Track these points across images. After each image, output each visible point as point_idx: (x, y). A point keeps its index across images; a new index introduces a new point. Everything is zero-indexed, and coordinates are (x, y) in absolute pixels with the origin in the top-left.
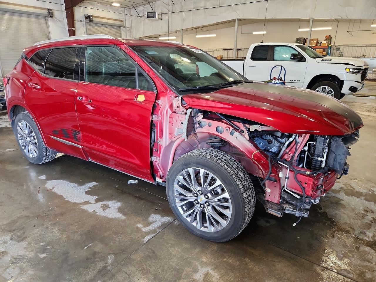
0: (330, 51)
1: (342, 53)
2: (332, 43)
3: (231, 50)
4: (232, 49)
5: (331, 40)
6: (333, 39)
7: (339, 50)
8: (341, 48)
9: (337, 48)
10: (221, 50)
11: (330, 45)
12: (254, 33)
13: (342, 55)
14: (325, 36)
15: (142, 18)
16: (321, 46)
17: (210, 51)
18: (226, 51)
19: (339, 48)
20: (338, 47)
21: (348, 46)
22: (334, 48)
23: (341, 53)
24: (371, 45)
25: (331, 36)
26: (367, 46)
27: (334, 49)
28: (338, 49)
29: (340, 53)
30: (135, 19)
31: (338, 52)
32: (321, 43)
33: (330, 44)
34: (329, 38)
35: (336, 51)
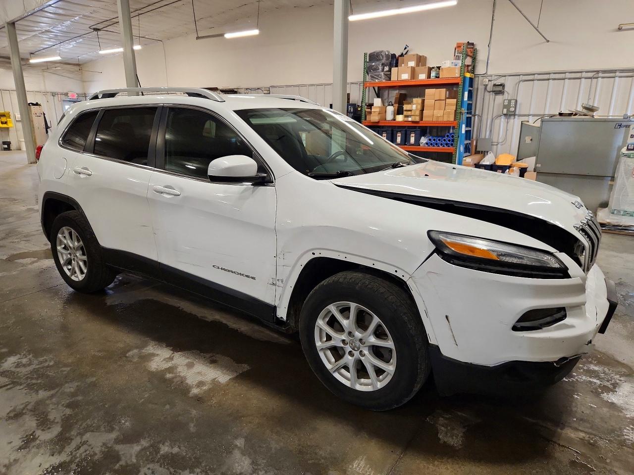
0: (466, 94)
1: (513, 103)
2: (480, 69)
5: (474, 59)
6: (481, 56)
7: (501, 92)
8: (510, 84)
9: (495, 85)
11: (468, 75)
12: (228, 36)
13: (512, 109)
14: (455, 46)
16: (438, 77)
19: (502, 85)
20: (498, 82)
21: (530, 78)
22: (486, 85)
23: (510, 101)
24: (611, 73)
25: (473, 44)
26: (596, 74)
27: (486, 89)
28: (499, 90)
29: (506, 103)
31: (499, 98)
32: (439, 68)
34: (469, 51)
35: (492, 95)
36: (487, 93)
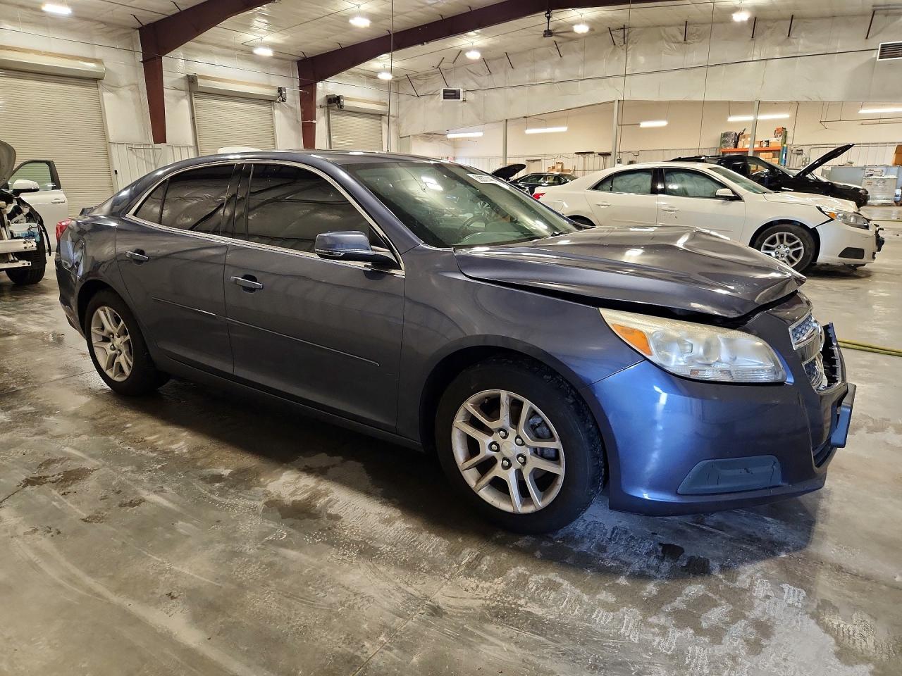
1: (808, 160)
2: (789, 141)
3: (590, 155)
4: (592, 153)
5: (786, 136)
6: (790, 135)
8: (806, 150)
9: (798, 150)
10: (570, 156)
13: (807, 163)
14: (776, 129)
15: (423, 98)
17: (546, 158)
18: (581, 157)
19: (802, 150)
20: (800, 148)
22: (792, 151)
23: (806, 159)
25: (785, 129)
28: (800, 152)
29: (804, 160)
30: (407, 100)
31: (800, 158)
33: (785, 143)
34: (782, 132)
35: (796, 155)
36: (792, 155)
